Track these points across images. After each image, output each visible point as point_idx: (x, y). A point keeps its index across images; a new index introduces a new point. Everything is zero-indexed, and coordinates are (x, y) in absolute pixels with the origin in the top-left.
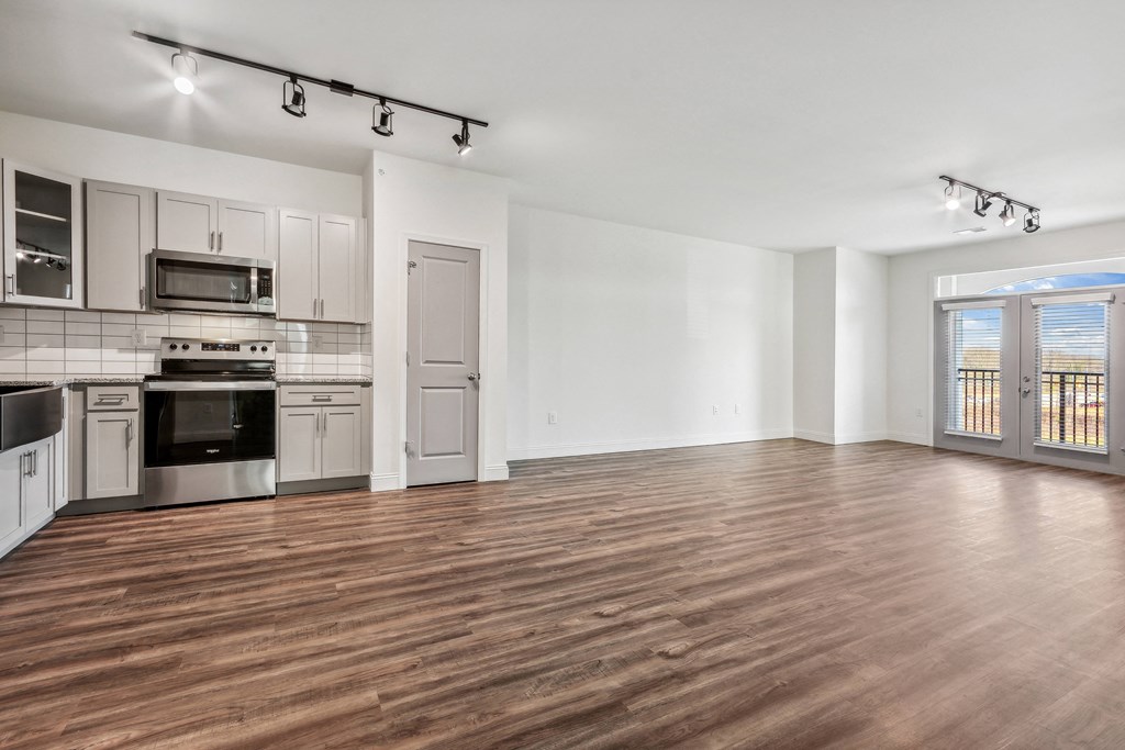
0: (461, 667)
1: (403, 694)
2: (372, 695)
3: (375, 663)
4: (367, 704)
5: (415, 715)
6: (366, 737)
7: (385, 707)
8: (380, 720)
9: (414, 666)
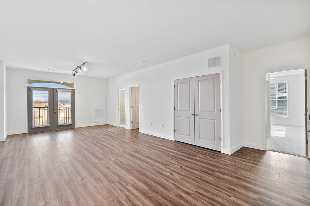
0: (210, 189)
1: (226, 194)
2: (232, 198)
3: (224, 203)
4: (235, 198)
5: (228, 190)
6: (240, 194)
7: (232, 195)
8: (235, 194)
9: (217, 196)
